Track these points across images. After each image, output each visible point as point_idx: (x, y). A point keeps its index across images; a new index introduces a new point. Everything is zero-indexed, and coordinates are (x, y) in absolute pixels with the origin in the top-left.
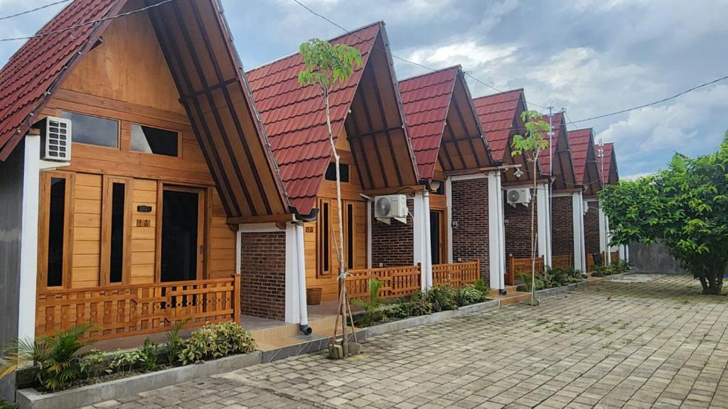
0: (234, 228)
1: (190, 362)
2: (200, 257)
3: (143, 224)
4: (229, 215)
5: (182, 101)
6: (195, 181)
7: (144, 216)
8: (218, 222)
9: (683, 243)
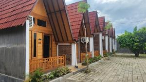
0: (57, 44)
1: (61, 76)
2: (50, 51)
3: (40, 43)
4: (56, 41)
5: (47, 14)
6: (49, 33)
7: (40, 41)
8: (54, 43)
9: (134, 47)
